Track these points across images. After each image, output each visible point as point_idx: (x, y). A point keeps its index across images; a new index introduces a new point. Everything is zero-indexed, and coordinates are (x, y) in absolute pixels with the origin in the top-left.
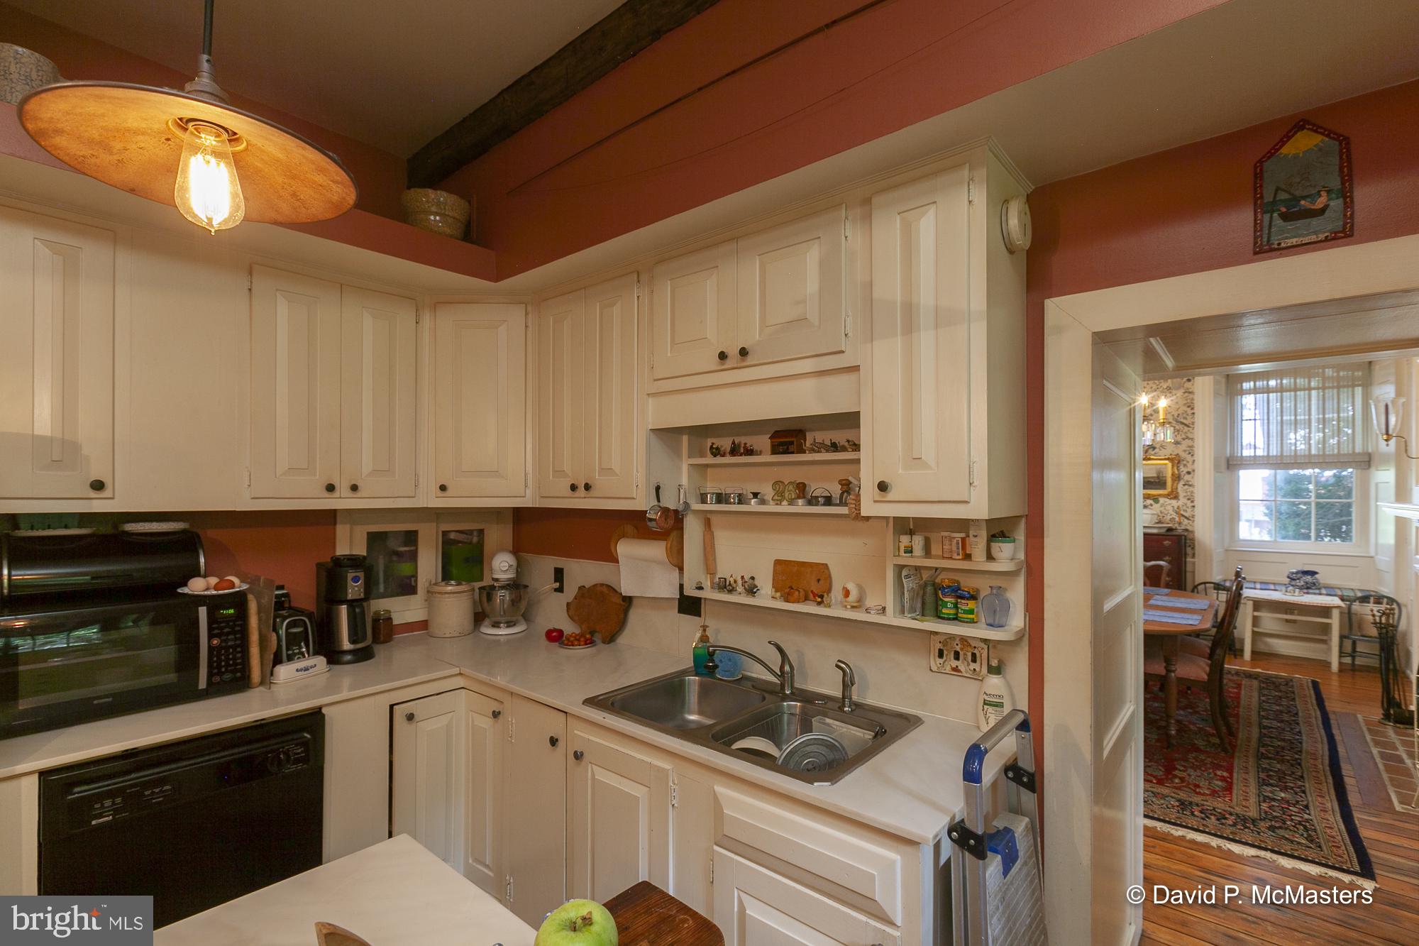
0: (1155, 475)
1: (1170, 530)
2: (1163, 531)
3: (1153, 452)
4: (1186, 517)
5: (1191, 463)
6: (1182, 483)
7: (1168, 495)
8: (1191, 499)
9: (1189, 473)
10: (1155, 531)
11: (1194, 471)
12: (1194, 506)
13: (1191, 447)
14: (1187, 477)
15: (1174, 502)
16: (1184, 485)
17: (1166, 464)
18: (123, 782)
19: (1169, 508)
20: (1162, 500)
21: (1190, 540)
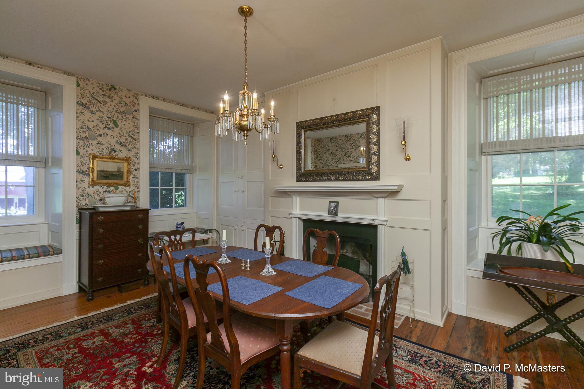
6: (132, 176)
12: (139, 191)
14: (135, 173)
16: (133, 177)
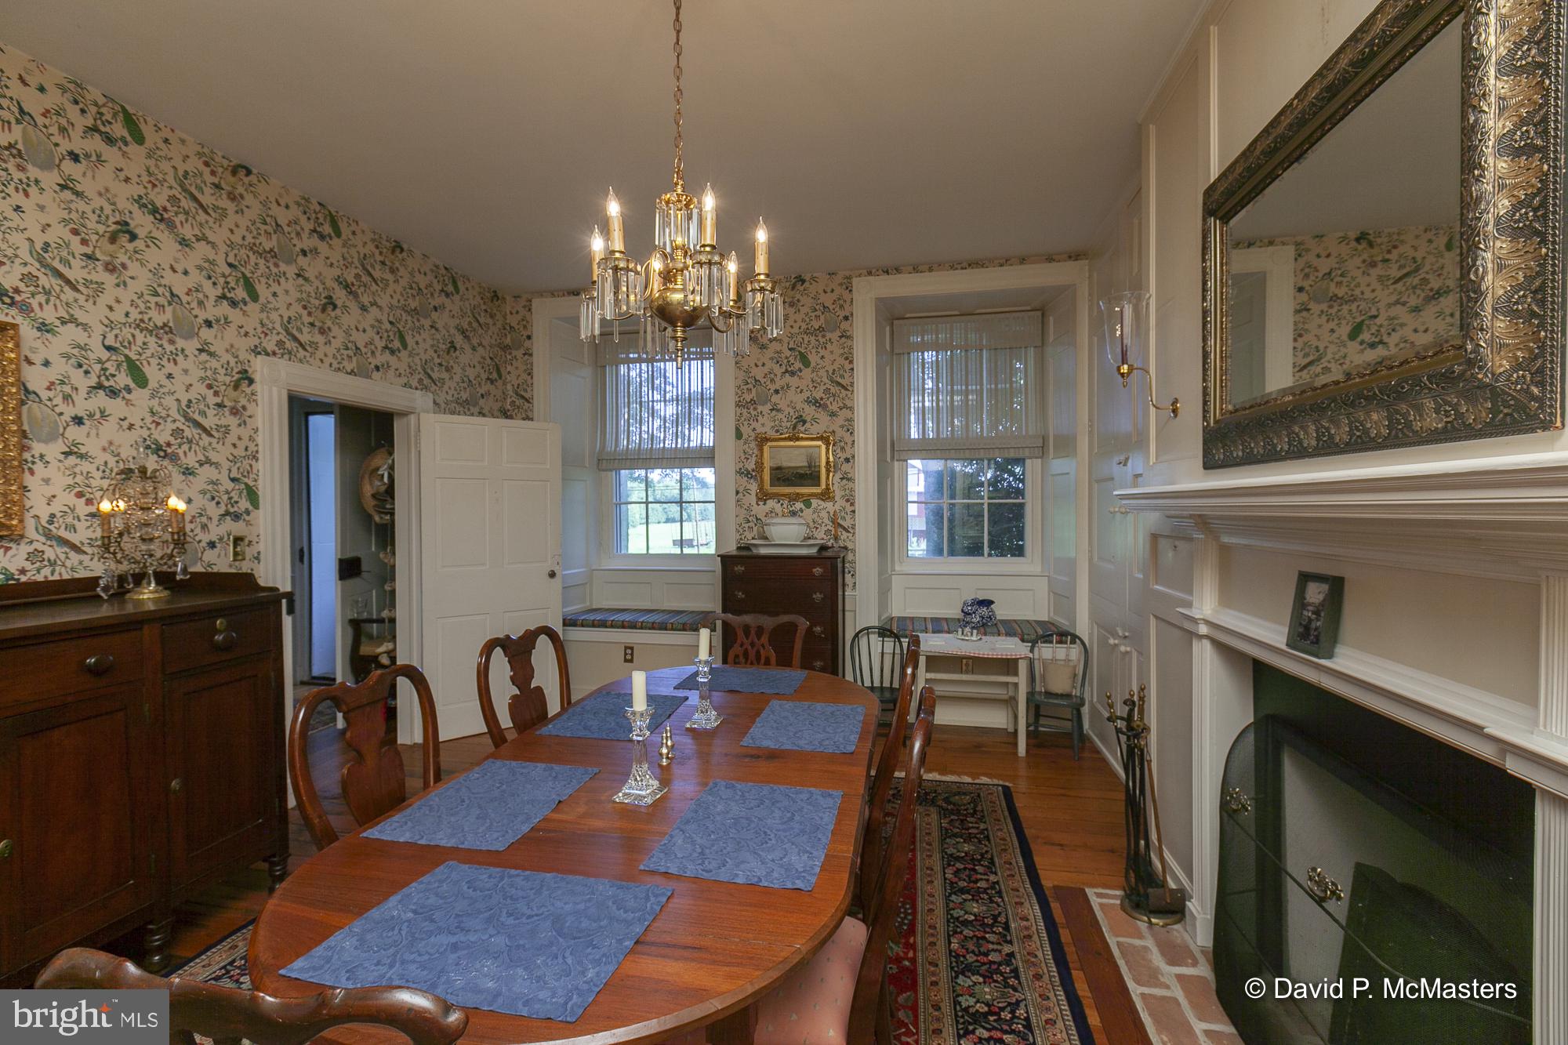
0: (806, 464)
1: (823, 548)
2: (813, 551)
3: (803, 429)
4: (844, 529)
5: (849, 445)
7: (822, 494)
8: (851, 501)
9: (847, 460)
10: (804, 552)
11: (853, 457)
13: (850, 420)
15: (829, 505)
17: (819, 447)
19: (824, 514)
20: (814, 502)
21: (849, 562)
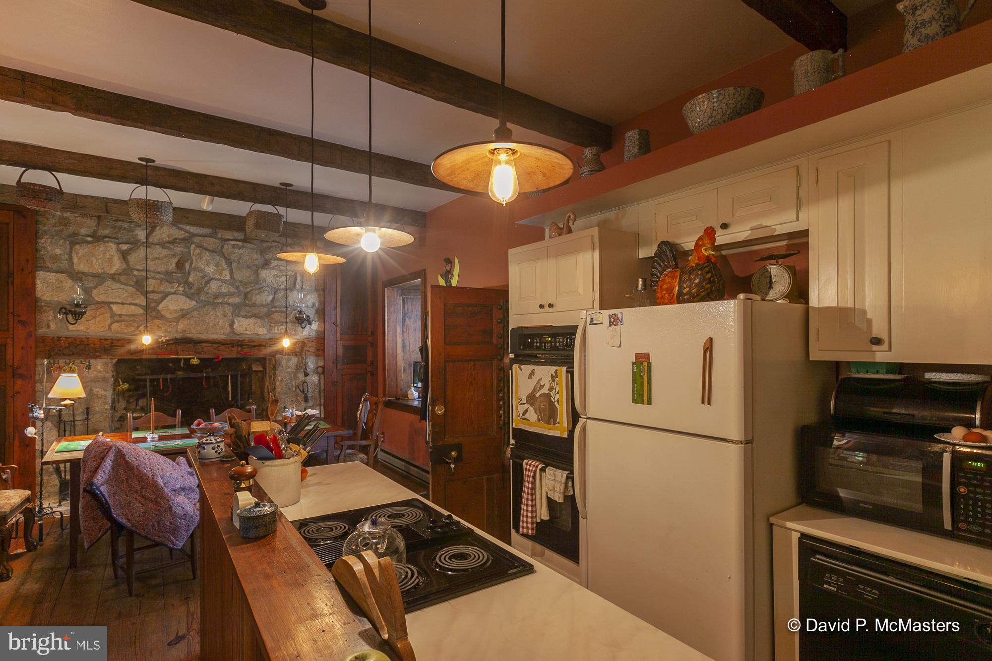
18: (847, 568)
